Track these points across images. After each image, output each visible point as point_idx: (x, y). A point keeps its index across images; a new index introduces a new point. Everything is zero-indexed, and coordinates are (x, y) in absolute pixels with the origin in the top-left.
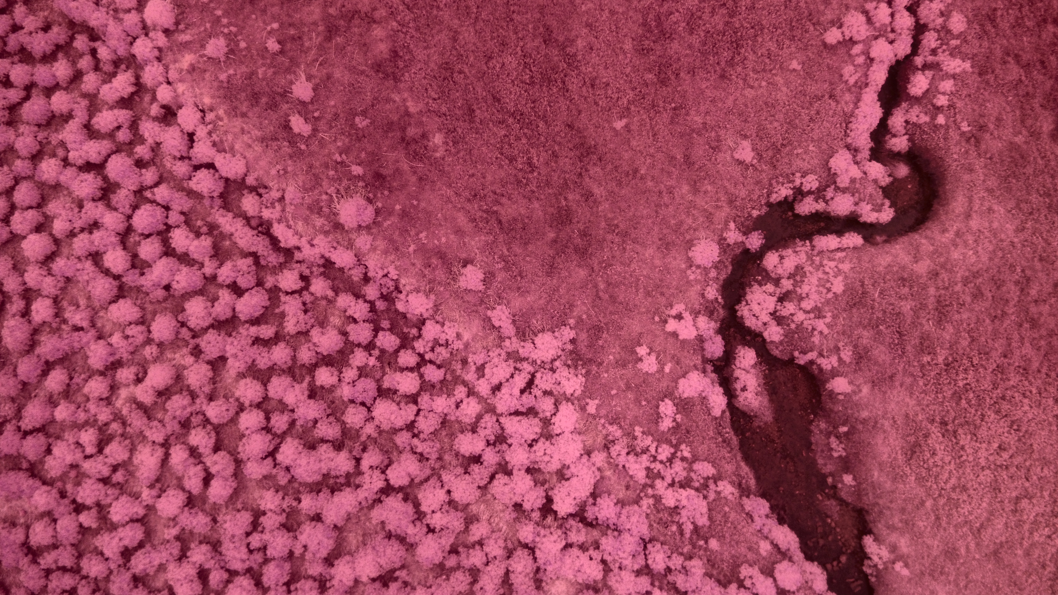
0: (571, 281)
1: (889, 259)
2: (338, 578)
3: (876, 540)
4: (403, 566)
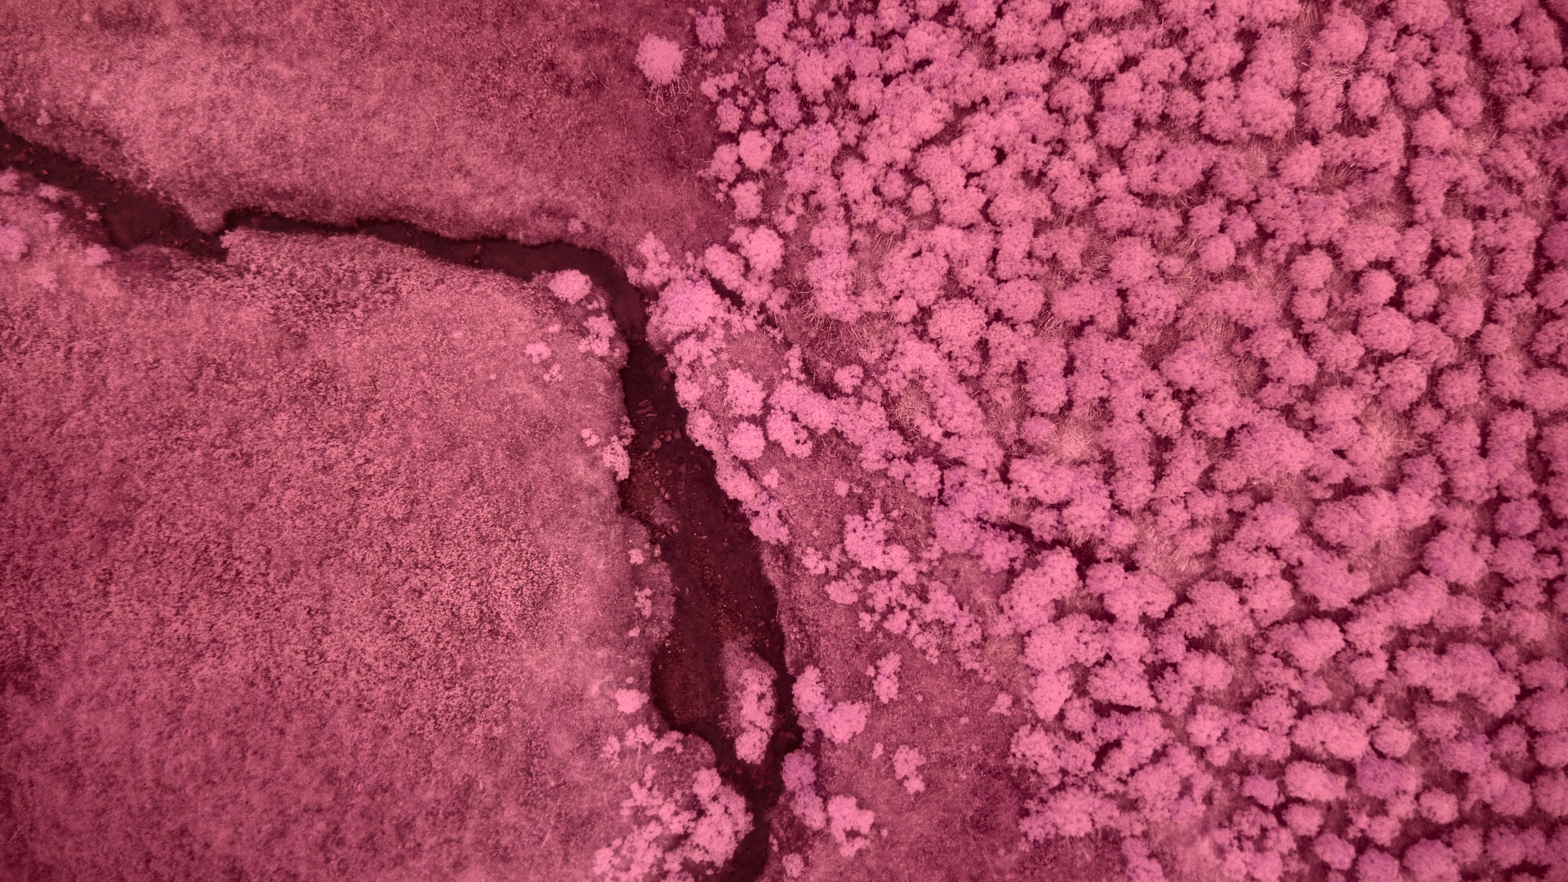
2: (1425, 501)
3: (616, 474)
4: (1317, 502)
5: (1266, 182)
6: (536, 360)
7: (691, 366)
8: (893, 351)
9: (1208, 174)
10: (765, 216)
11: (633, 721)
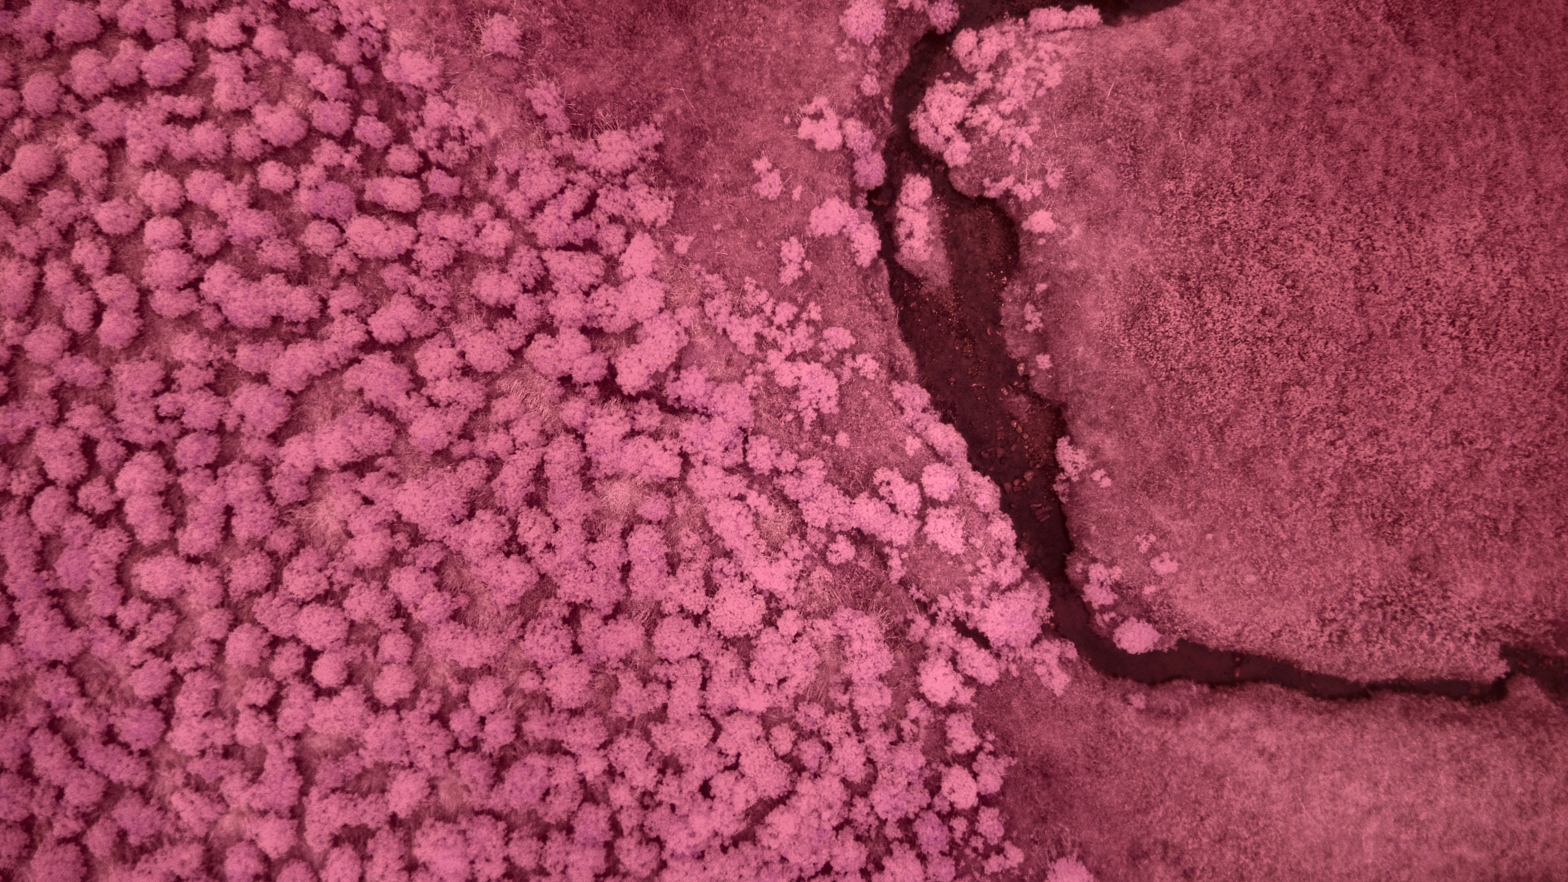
0: (660, 56)
1: (1133, 41)
2: (288, 461)
3: (1071, 443)
4: (390, 453)
5: (440, 772)
6: (1166, 555)
7: (1002, 557)
8: (798, 580)
9: (498, 779)
10: (941, 717)
11: (1036, 204)
